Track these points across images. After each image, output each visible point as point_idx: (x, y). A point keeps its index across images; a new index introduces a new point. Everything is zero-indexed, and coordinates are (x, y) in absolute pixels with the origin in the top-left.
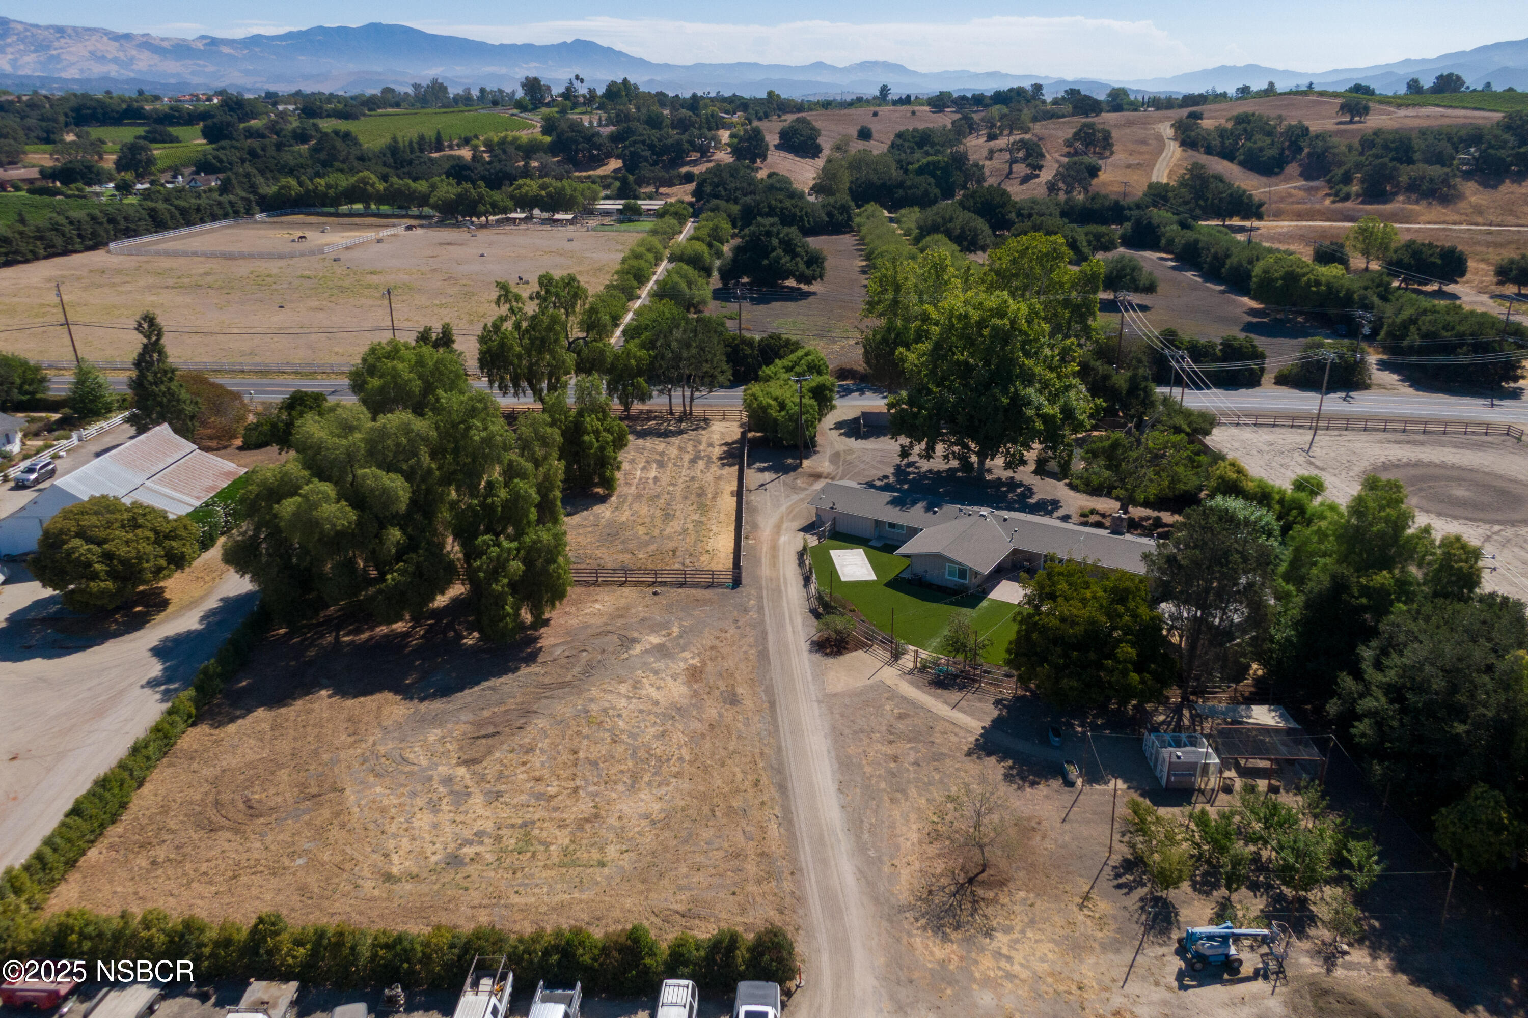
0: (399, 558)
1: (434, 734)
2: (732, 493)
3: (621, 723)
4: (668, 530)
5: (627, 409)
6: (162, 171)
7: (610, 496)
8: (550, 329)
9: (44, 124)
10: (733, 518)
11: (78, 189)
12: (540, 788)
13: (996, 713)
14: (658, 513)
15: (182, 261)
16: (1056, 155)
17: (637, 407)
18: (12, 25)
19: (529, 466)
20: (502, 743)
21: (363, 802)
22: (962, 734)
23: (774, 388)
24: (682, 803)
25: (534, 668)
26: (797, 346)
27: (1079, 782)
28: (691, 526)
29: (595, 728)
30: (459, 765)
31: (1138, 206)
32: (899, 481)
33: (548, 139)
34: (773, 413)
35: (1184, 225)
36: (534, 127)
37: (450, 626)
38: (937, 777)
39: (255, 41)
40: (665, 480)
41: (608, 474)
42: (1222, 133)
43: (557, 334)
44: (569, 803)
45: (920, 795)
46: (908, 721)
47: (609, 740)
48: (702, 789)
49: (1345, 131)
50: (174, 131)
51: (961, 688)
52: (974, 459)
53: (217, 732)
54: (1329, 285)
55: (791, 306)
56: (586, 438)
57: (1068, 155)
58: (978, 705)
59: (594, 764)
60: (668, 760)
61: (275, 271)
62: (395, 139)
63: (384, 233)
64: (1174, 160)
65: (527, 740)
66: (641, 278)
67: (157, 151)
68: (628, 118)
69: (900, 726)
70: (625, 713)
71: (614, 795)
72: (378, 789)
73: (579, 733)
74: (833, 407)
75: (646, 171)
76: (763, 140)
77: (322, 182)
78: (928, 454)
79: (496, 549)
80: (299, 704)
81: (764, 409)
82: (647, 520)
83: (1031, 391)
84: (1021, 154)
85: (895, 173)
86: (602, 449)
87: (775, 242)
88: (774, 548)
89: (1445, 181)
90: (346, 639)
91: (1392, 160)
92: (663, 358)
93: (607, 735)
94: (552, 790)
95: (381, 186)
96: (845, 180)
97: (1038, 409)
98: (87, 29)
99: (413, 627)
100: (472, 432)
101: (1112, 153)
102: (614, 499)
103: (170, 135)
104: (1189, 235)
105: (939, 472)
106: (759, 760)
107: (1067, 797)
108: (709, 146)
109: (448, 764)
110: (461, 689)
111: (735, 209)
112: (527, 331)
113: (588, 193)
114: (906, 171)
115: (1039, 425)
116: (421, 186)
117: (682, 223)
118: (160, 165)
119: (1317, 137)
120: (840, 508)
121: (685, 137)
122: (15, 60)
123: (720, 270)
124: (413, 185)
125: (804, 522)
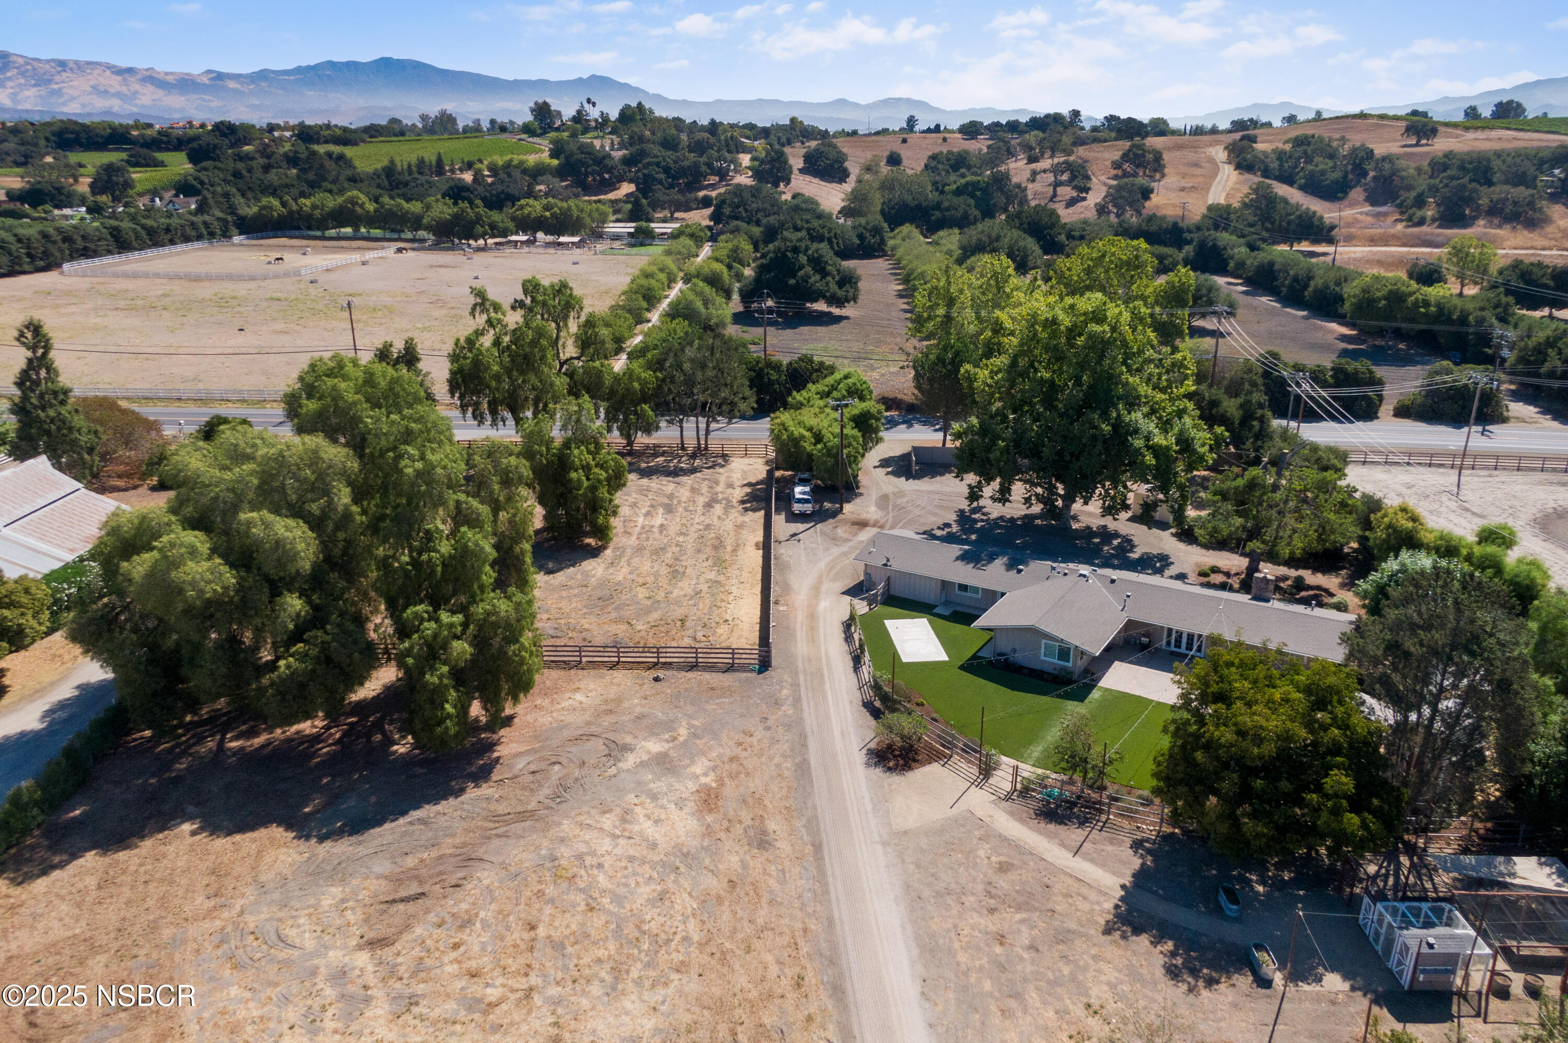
0: (296, 636)
1: (331, 895)
2: (757, 545)
3: (601, 878)
4: (676, 593)
5: (630, 443)
6: (141, 195)
7: (604, 548)
8: (534, 343)
9: (23, 148)
10: (759, 577)
11: (45, 212)
12: (476, 989)
13: (1137, 863)
14: (664, 570)
15: (142, 283)
16: (1103, 178)
17: (641, 440)
18: (13, 59)
19: (484, 510)
20: (427, 912)
21: (206, 1015)
22: (1093, 896)
23: (808, 416)
24: (687, 1018)
25: (486, 790)
26: (832, 370)
27: (1278, 979)
28: (704, 587)
29: (564, 885)
30: (360, 947)
31: (1199, 228)
32: (964, 530)
33: (555, 162)
34: (808, 446)
35: (1252, 248)
36: (542, 151)
37: (378, 726)
38: (1066, 971)
39: (263, 76)
40: (673, 528)
41: (601, 520)
42: (1281, 155)
43: (543, 350)
44: (516, 1017)
45: (1045, 1003)
46: (1013, 876)
47: (582, 907)
48: (717, 991)
49: (1413, 154)
50: (159, 156)
51: (1083, 822)
52: (1060, 503)
53: (19, 890)
54: (1439, 305)
55: (821, 330)
56: (573, 475)
57: (1116, 177)
58: (1110, 848)
59: (558, 946)
60: (669, 941)
61: (243, 293)
62: (392, 162)
63: (370, 255)
64: (1230, 184)
65: (464, 906)
66: (651, 299)
67: (137, 175)
68: (642, 139)
69: (1003, 883)
70: (607, 861)
71: (585, 1003)
72: (234, 991)
73: (540, 894)
74: (879, 440)
75: (660, 194)
76: (786, 162)
77: (308, 202)
78: (1003, 496)
79: (433, 625)
80: (147, 845)
81: (796, 441)
82: (650, 579)
83: (1137, 416)
84: (1065, 177)
85: (933, 196)
86: (593, 489)
87: (803, 259)
88: (812, 616)
89: (1531, 204)
90: (234, 744)
91: (1471, 181)
92: (672, 382)
93: (580, 898)
94: (493, 994)
95: (371, 207)
96: (877, 200)
97: (1148, 438)
98: (89, 63)
99: (327, 728)
100: (403, 463)
101: (1163, 176)
102: (608, 552)
103: (155, 159)
104: (1262, 257)
105: (1012, 520)
106: (801, 942)
107: (1263, 1004)
108: (728, 170)
109: (344, 947)
110: (379, 823)
111: (757, 231)
112: (508, 347)
113: (596, 215)
114: (942, 192)
115: (1149, 459)
116: (415, 207)
117: (699, 246)
118: (139, 188)
119: (1384, 159)
120: (895, 565)
121: (703, 159)
122: (15, 94)
123: (741, 291)
124: (405, 205)
125: (849, 583)
